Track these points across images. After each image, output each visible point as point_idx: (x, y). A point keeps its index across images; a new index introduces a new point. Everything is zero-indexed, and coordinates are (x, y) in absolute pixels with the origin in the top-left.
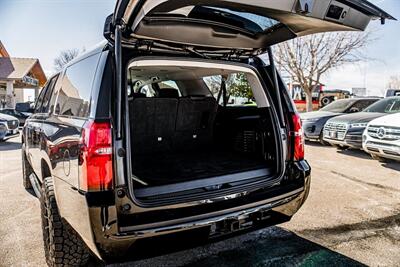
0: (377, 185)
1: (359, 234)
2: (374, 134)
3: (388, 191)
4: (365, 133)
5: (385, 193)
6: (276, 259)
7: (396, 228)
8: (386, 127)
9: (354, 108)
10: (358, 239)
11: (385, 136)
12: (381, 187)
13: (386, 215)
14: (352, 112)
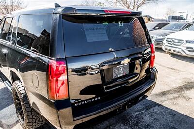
0: (172, 68)
1: (171, 96)
2: (169, 42)
3: (177, 71)
4: (165, 41)
5: (176, 73)
6: (137, 113)
7: (186, 92)
8: (175, 39)
9: (157, 28)
10: (171, 99)
11: (174, 44)
12: (174, 69)
13: (180, 85)
14: (156, 29)
